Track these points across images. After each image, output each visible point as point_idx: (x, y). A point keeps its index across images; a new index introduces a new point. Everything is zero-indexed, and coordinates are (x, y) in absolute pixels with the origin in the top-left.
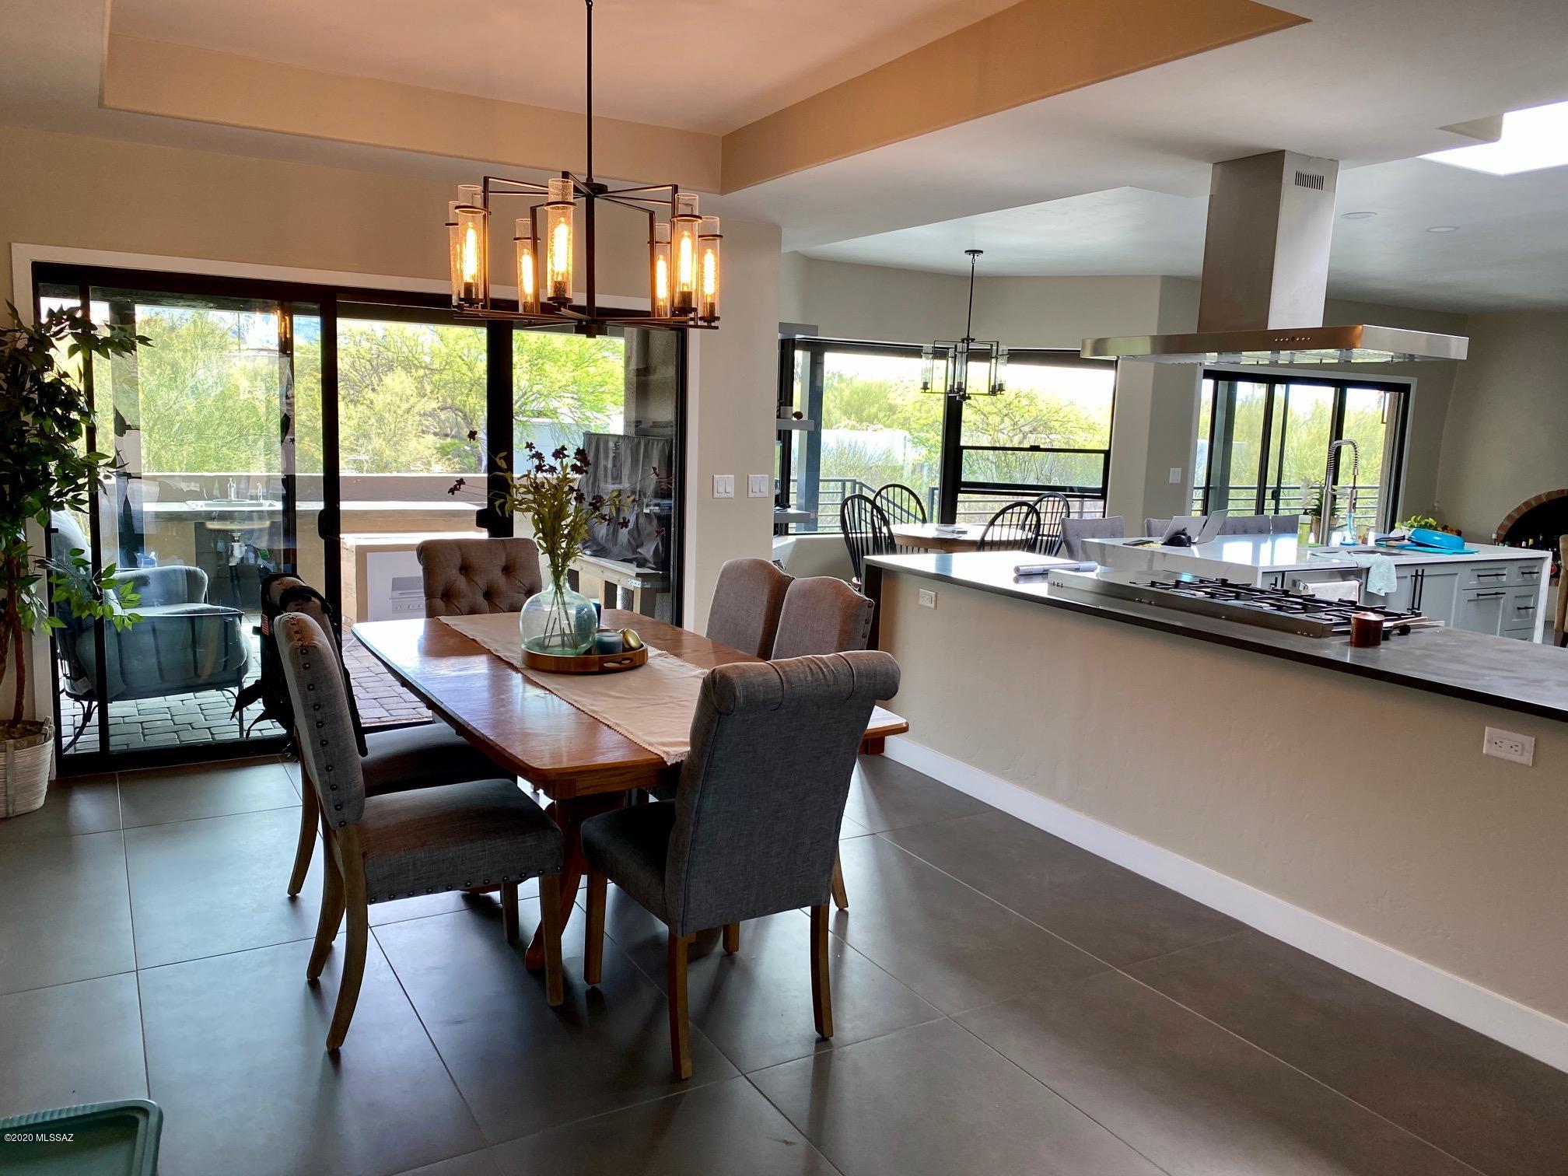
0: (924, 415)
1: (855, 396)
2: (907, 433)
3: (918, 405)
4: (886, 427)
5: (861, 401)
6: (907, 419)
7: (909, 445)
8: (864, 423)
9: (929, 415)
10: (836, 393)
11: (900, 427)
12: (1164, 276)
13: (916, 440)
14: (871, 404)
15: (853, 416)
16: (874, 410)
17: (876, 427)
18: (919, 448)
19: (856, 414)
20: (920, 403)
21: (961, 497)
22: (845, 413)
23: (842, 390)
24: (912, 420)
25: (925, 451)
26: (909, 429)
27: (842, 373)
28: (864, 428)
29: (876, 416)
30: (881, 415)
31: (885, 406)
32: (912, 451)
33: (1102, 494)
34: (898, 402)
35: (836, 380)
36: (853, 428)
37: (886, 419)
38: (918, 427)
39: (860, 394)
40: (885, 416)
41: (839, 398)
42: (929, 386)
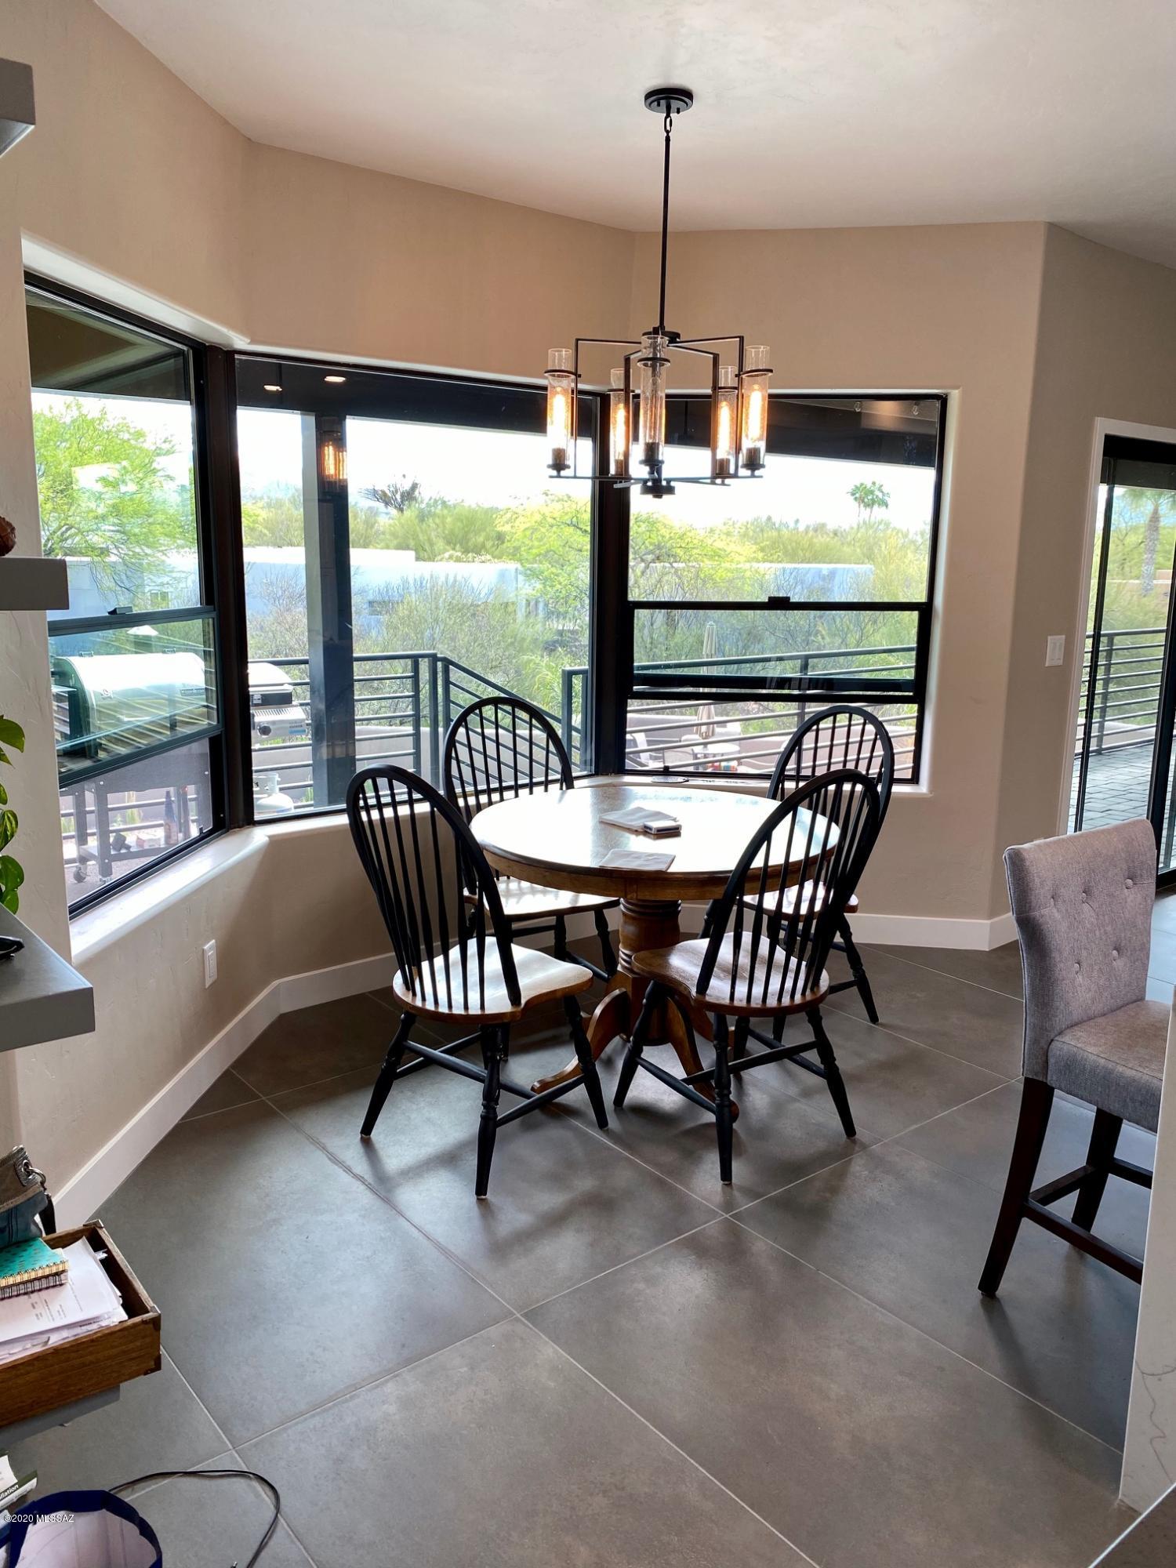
0: (536, 543)
1: (459, 524)
2: (519, 566)
3: (528, 533)
4: (494, 557)
5: (466, 529)
6: (517, 549)
7: (521, 578)
8: (470, 555)
9: (541, 543)
10: (437, 521)
11: (510, 557)
12: (1048, 223)
13: (529, 572)
14: (477, 533)
15: (458, 546)
16: (481, 539)
17: (483, 558)
18: (533, 581)
19: (461, 545)
20: (531, 531)
21: (633, 705)
22: (449, 543)
23: (444, 517)
24: (523, 549)
25: (539, 586)
26: (520, 561)
27: (446, 499)
28: (470, 559)
29: (483, 546)
30: (489, 544)
31: (494, 534)
32: (525, 584)
33: (916, 691)
34: (507, 528)
35: (440, 507)
36: (458, 560)
37: (494, 549)
38: (530, 557)
39: (464, 521)
40: (493, 546)
41: (441, 525)
42: (570, 462)
